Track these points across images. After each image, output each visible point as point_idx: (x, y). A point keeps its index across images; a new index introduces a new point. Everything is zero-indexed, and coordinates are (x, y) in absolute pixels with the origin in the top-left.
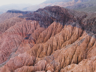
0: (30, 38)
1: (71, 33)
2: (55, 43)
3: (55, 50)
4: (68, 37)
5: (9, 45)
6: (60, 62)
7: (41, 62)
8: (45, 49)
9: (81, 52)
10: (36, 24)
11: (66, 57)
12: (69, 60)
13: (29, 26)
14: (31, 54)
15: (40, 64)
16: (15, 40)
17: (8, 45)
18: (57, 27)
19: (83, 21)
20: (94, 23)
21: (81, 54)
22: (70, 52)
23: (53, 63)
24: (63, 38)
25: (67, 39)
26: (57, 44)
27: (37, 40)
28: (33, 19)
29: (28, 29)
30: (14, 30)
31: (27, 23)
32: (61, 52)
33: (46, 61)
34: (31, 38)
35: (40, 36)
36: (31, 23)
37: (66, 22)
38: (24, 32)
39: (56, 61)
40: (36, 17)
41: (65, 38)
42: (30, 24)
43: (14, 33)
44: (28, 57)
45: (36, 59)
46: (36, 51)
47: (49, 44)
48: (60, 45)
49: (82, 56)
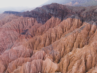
0: (26, 34)
1: (70, 25)
2: (53, 35)
3: (54, 42)
4: (67, 28)
5: (5, 41)
6: (60, 51)
7: (39, 53)
8: (43, 41)
9: (82, 39)
10: (33, 21)
11: (66, 46)
12: (69, 48)
13: (26, 23)
14: (27, 46)
15: (38, 55)
16: (11, 36)
17: (3, 41)
18: (56, 22)
19: (82, 14)
20: (93, 14)
21: (82, 41)
22: (70, 40)
23: (52, 53)
24: (61, 30)
25: (67, 30)
26: (56, 36)
27: (34, 36)
28: (30, 16)
29: (25, 25)
30: (10, 26)
31: (24, 20)
32: (61, 41)
33: (44, 52)
34: (28, 33)
35: (37, 31)
36: (29, 20)
37: (65, 16)
38: (21, 29)
39: (55, 50)
40: (33, 14)
41: (64, 30)
42: (27, 21)
43: (9, 29)
44: (24, 49)
45: (33, 52)
46: (33, 44)
47: (48, 36)
48: (59, 36)
49: (84, 44)
